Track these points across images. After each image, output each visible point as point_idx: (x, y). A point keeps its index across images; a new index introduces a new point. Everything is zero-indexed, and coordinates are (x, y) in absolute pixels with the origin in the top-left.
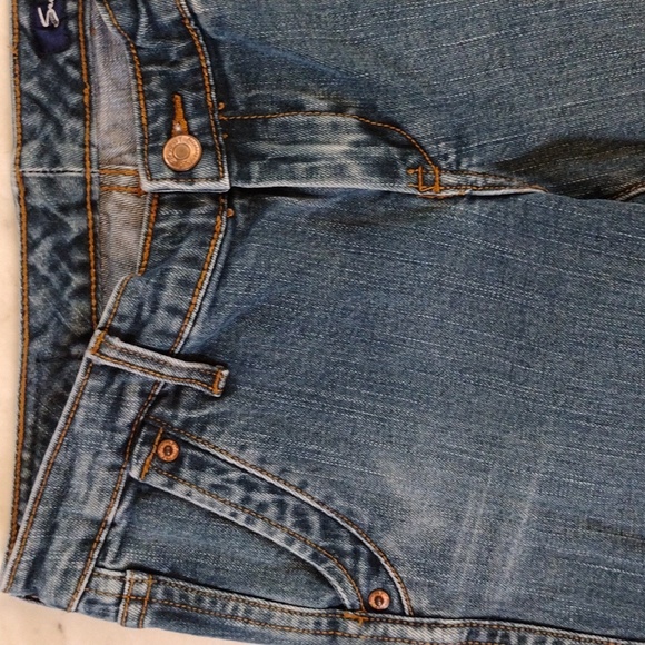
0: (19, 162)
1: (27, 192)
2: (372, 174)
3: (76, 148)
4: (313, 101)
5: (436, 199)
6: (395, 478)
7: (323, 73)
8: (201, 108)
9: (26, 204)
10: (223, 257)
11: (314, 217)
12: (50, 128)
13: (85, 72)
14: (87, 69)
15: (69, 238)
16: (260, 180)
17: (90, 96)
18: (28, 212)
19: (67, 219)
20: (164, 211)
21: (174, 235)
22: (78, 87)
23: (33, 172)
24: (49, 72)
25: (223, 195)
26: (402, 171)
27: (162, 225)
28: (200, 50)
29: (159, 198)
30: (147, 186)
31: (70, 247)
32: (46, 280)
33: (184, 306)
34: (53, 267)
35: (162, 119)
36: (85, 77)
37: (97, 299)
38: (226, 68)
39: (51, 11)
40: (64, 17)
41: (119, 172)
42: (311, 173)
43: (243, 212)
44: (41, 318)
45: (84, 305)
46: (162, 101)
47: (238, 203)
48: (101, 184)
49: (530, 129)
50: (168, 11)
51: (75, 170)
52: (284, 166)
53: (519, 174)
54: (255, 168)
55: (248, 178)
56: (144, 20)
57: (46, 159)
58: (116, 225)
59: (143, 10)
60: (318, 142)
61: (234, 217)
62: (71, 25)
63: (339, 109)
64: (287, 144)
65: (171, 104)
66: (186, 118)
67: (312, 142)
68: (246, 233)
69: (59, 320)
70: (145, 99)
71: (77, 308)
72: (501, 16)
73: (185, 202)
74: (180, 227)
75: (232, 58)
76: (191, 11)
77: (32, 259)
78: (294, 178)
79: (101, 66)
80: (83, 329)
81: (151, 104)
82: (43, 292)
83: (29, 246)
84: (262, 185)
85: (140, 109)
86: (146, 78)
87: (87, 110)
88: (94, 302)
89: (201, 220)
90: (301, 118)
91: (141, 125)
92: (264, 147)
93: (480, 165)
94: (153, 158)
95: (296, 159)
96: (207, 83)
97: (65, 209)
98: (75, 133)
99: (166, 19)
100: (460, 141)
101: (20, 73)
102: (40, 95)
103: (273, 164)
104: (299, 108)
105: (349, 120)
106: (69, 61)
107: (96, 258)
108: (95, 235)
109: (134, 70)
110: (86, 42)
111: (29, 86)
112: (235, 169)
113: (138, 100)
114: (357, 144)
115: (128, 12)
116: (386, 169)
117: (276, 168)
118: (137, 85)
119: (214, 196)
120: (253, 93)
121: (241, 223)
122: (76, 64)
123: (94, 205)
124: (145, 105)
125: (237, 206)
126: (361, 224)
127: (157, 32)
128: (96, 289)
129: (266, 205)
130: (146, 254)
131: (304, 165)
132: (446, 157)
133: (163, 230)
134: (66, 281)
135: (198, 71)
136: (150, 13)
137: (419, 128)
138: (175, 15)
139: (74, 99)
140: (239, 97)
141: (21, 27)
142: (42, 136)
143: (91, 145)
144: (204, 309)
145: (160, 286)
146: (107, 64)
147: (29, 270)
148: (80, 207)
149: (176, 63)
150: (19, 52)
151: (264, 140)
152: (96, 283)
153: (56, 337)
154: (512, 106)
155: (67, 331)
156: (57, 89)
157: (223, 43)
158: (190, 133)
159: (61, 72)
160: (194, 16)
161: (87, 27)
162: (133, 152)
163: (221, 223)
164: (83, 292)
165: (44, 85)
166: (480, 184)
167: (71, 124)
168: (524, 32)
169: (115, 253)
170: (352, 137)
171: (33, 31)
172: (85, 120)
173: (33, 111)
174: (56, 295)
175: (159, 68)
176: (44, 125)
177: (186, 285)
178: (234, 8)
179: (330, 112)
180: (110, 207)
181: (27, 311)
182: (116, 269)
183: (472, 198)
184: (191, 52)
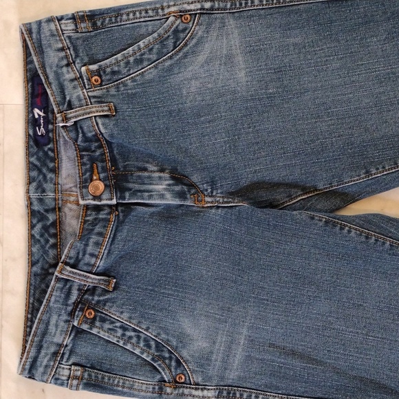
0: (28, 192)
1: (31, 204)
2: (176, 197)
3: (52, 185)
4: (151, 167)
5: (203, 207)
6: (187, 325)
7: (155, 156)
8: (104, 170)
9: (31, 209)
10: (113, 232)
11: (152, 215)
12: (41, 177)
13: (56, 154)
14: (57, 152)
15: (49, 223)
16: (129, 199)
17: (58, 164)
18: (31, 212)
19: (48, 215)
20: (89, 212)
21: (93, 223)
22: (53, 160)
23: (34, 196)
24: (41, 154)
25: (114, 205)
26: (188, 196)
27: (88, 218)
29: (87, 207)
30: (82, 202)
31: (49, 227)
32: (39, 241)
33: (97, 253)
34: (42, 236)
35: (88, 174)
36: (56, 156)
37: (60, 249)
38: (115, 153)
39: (42, 129)
40: (48, 131)
41: (70, 195)
42: (150, 197)
43: (122, 212)
44: (36, 257)
45: (55, 252)
46: (88, 166)
47: (120, 209)
48: (62, 200)
49: (242, 178)
50: (91, 132)
51: (51, 195)
52: (139, 194)
53: (238, 197)
54: (127, 194)
55: (124, 199)
56: (80, 135)
57: (40, 190)
58: (68, 217)
59: (80, 131)
60: (154, 184)
61: (118, 215)
62: (51, 135)
63: (162, 170)
64: (141, 184)
65: (92, 167)
66: (98, 174)
67: (151, 184)
68: (123, 222)
69: (44, 258)
70: (81, 165)
71: (52, 253)
72: (230, 132)
73: (98, 209)
74: (95, 219)
75: (117, 149)
76: (100, 131)
77: (33, 232)
78: (143, 199)
79: (63, 151)
80: (54, 262)
81: (84, 168)
82: (38, 246)
83: (32, 227)
84: (130, 201)
85: (79, 170)
86: (82, 157)
87: (57, 169)
88: (59, 250)
89: (104, 216)
90: (146, 174)
91: (80, 176)
92: (131, 185)
93: (221, 193)
94: (84, 190)
95: (144, 191)
96: (107, 159)
97: (47, 211)
98: (51, 179)
99: (90, 135)
100: (213, 183)
101: (29, 154)
102: (38, 163)
103: (135, 193)
104: (145, 169)
105: (166, 175)
106: (49, 149)
107: (60, 231)
108: (60, 222)
109: (77, 153)
110: (57, 141)
111: (33, 159)
112: (119, 195)
113: (78, 166)
114: (169, 185)
115: (74, 132)
116: (182, 195)
117: (136, 195)
118: (78, 159)
119: (110, 206)
120: (127, 163)
121: (121, 218)
122: (52, 150)
123: (59, 209)
124: (81, 168)
125: (120, 210)
126: (173, 217)
127: (86, 139)
128: (60, 245)
129: (132, 210)
130: (81, 231)
131: (147, 194)
132: (207, 190)
133: (88, 221)
134: (47, 241)
135: (103, 154)
136: (83, 132)
137: (195, 178)
138: (94, 133)
139: (51, 165)
140: (121, 165)
141: (29, 135)
142: (38, 180)
143: (58, 184)
144: (105, 254)
145: (86, 245)
146: (65, 150)
147: (31, 237)
148: (53, 210)
149: (94, 151)
150: (28, 145)
151: (131, 182)
152: (60, 242)
153: (43, 265)
154: (234, 169)
155: (47, 262)
156: (44, 161)
157: (114, 143)
158: (100, 180)
159: (46, 154)
160: (101, 133)
161: (57, 135)
162: (76, 186)
163: (113, 217)
164: (54, 246)
165: (39, 159)
166: (221, 201)
167: (50, 175)
168: (239, 138)
169: (68, 229)
170: (167, 182)
171: (34, 137)
172: (56, 174)
173: (34, 170)
174: (43, 247)
175: (87, 153)
176: (38, 175)
177: (97, 244)
178: (118, 130)
179: (158, 171)
180: (66, 210)
181: (31, 254)
182: (68, 236)
183: (218, 207)
184: (101, 147)
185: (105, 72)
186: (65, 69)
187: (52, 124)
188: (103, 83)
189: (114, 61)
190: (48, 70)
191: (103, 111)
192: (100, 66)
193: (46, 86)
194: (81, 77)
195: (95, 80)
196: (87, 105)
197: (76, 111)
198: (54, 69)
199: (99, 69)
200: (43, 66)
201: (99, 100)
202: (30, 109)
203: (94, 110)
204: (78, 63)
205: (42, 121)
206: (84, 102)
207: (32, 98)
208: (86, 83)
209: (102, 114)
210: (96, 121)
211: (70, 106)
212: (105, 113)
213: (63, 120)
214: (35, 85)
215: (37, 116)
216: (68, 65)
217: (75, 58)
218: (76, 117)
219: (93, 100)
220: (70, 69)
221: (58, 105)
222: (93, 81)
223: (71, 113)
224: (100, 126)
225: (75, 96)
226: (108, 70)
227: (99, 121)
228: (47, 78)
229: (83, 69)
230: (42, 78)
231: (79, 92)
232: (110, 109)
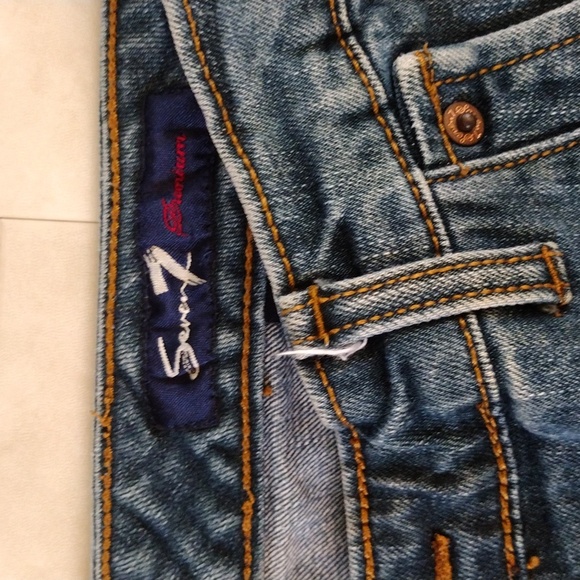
13: (246, 470)
14: (253, 463)
17: (255, 518)
22: (230, 500)
24: (172, 465)
28: (498, 452)
36: (246, 480)
38: (550, 490)
39: (185, 348)
40: (212, 363)
46: (411, 549)
50: (455, 394)
56: (400, 408)
59: (401, 388)
62: (226, 379)
70: (374, 541)
75: (567, 474)
79: (280, 459)
81: (389, 556)
85: (363, 561)
86: (380, 502)
87: (248, 547)
96: (506, 513)
99: (444, 407)
101: (113, 466)
102: (156, 514)
106: (217, 448)
109: (355, 481)
110: (253, 412)
111: (133, 494)
115: (368, 393)
118: (358, 511)
122: (230, 454)
124: (375, 554)
127: (423, 426)
135: (491, 492)
136: (414, 394)
138: (470, 399)
139: (222, 525)
141: (120, 373)
146: (291, 456)
149: (448, 480)
150: (114, 423)
156: (189, 500)
157: (554, 445)
159: (197, 468)
160: (506, 400)
161: (258, 383)
165: (161, 493)
171: (145, 385)
172: (243, 567)
173: (136, 544)
175: (412, 486)
176: (158, 572)
184: (482, 458)
185: (505, 82)
186: (315, 63)
187: (235, 325)
188: (499, 139)
189: (556, 33)
190: (234, 63)
191: (518, 285)
192: (484, 53)
193: (220, 144)
194: (396, 103)
195: (460, 123)
196: (435, 250)
197: (383, 285)
198: (264, 58)
199: (475, 70)
200: (211, 46)
201: (489, 222)
202: (128, 250)
203: (475, 277)
204: (378, 35)
205: (184, 311)
206: (417, 233)
207: (141, 197)
208: (421, 137)
209: (514, 300)
210: (487, 337)
211: (349, 256)
212: (532, 298)
213: (313, 330)
214: (158, 136)
215: (160, 286)
216: (329, 43)
217: (363, 10)
218: (381, 314)
219: (460, 225)
220: (341, 64)
221: (285, 244)
222: (451, 124)
223: (356, 291)
224: (512, 366)
225: (370, 202)
226: (526, 73)
227: (505, 338)
228: (227, 102)
229: (407, 63)
230: (204, 102)
231: (391, 180)
232: (548, 278)
